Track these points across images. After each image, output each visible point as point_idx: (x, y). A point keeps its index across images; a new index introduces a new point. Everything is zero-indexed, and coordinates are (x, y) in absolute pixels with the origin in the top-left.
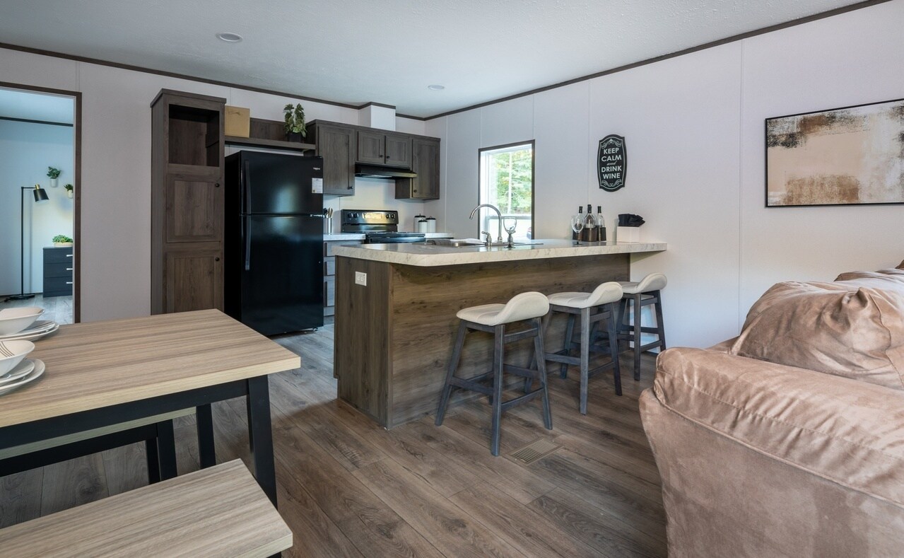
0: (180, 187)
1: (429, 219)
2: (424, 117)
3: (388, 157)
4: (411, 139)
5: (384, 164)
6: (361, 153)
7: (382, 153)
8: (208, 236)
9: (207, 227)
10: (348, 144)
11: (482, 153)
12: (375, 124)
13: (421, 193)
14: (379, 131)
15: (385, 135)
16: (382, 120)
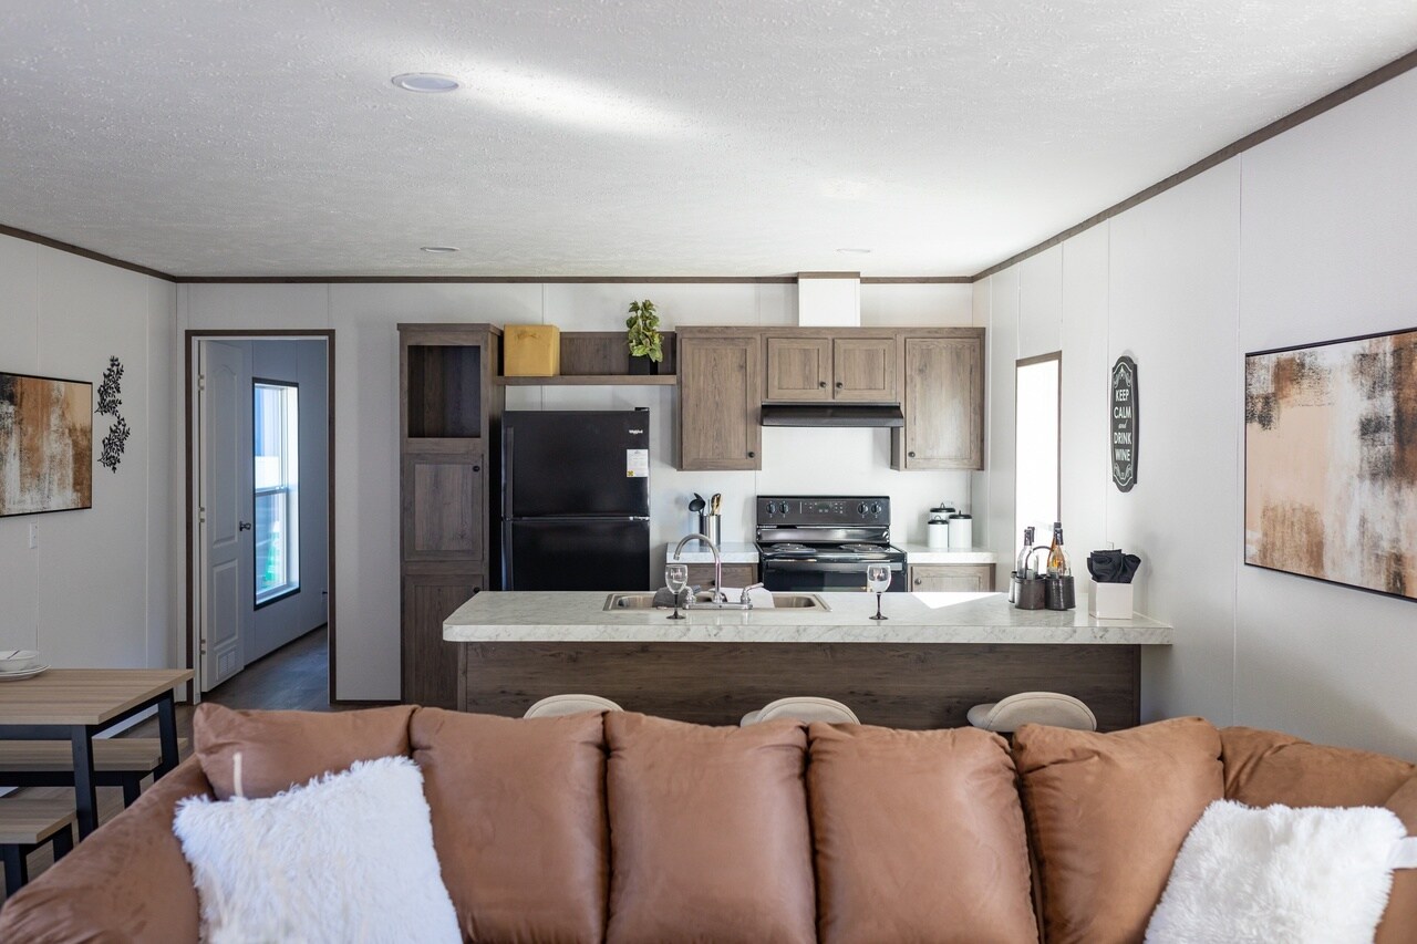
0: (423, 472)
2: (969, 274)
3: (839, 385)
4: (900, 339)
5: (830, 400)
6: (774, 382)
7: (825, 377)
8: (463, 551)
9: (462, 537)
10: (743, 367)
12: (807, 319)
14: (816, 333)
15: (834, 338)
16: (825, 307)
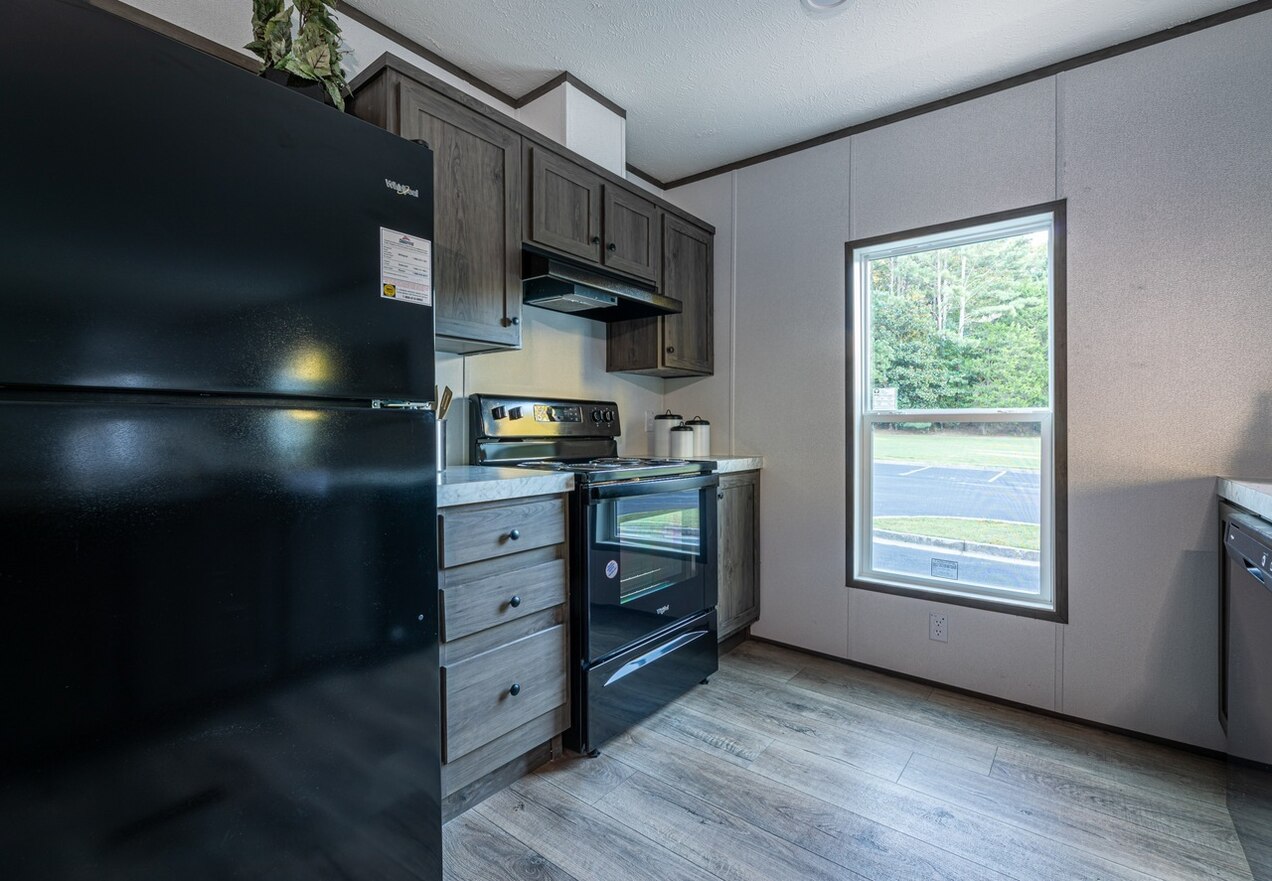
1: (693, 422)
2: (666, 178)
3: (612, 247)
4: (659, 210)
5: (600, 265)
6: (540, 216)
7: (595, 232)
10: (499, 178)
11: (857, 252)
12: (575, 139)
13: (681, 357)
14: (587, 167)
15: (603, 182)
